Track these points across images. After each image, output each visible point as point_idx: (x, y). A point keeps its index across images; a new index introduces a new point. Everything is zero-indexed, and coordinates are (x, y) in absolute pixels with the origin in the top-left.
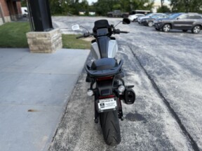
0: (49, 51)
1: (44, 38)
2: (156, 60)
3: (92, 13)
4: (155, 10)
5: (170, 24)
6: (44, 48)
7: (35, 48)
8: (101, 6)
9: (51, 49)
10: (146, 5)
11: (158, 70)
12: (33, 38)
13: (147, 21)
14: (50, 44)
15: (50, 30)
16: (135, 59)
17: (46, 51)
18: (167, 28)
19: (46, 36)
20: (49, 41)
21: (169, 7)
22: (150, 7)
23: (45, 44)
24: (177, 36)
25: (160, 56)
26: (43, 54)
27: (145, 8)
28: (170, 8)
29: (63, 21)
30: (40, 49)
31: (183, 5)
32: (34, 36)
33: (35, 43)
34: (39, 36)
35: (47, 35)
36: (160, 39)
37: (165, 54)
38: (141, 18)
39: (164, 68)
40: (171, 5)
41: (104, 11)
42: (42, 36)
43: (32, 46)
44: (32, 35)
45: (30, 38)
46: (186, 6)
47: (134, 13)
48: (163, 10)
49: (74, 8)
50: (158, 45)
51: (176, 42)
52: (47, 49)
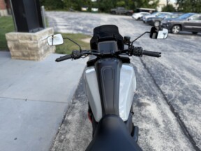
0: (36, 57)
1: (28, 41)
2: (173, 74)
3: (95, 10)
4: (159, 9)
5: (180, 25)
6: (30, 54)
7: (18, 53)
8: (105, 3)
9: (38, 56)
10: (151, 3)
11: (181, 94)
12: (14, 41)
13: (154, 20)
14: (37, 49)
15: (39, 30)
16: (146, 72)
17: (31, 58)
18: (176, 30)
19: (31, 39)
20: (35, 46)
21: (174, 6)
22: (155, 5)
23: (30, 49)
24: (188, 40)
25: (176, 68)
26: (28, 62)
27: (150, 6)
28: (176, 7)
29: (63, 17)
30: (24, 55)
31: (189, 5)
32: (16, 38)
33: (17, 47)
34: (22, 38)
35: (33, 38)
36: (171, 43)
37: (182, 66)
38: (147, 17)
39: (187, 89)
40: (177, 4)
41: (108, 7)
42: (27, 39)
43: (13, 51)
44: (13, 37)
45: (10, 40)
46: (193, 5)
47: (138, 11)
48: (168, 8)
49: (77, 3)
50: (171, 51)
51: (190, 47)
52: (33, 56)
